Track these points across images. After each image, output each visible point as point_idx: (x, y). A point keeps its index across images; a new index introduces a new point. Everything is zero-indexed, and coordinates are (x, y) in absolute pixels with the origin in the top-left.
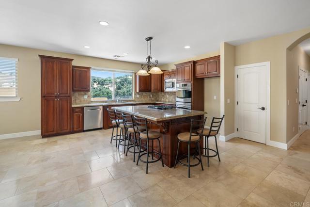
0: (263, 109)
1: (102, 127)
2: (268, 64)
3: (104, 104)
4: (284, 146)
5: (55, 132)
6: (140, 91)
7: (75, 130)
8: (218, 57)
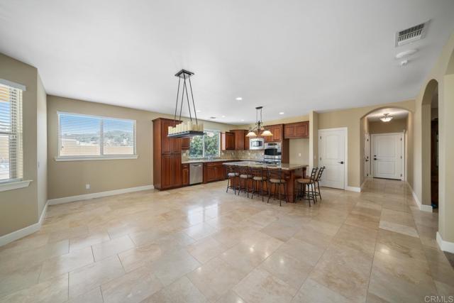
0: (342, 163)
1: (201, 181)
2: (346, 128)
3: (204, 161)
4: (358, 190)
5: (171, 186)
6: (227, 149)
7: (184, 184)
8: (307, 123)
